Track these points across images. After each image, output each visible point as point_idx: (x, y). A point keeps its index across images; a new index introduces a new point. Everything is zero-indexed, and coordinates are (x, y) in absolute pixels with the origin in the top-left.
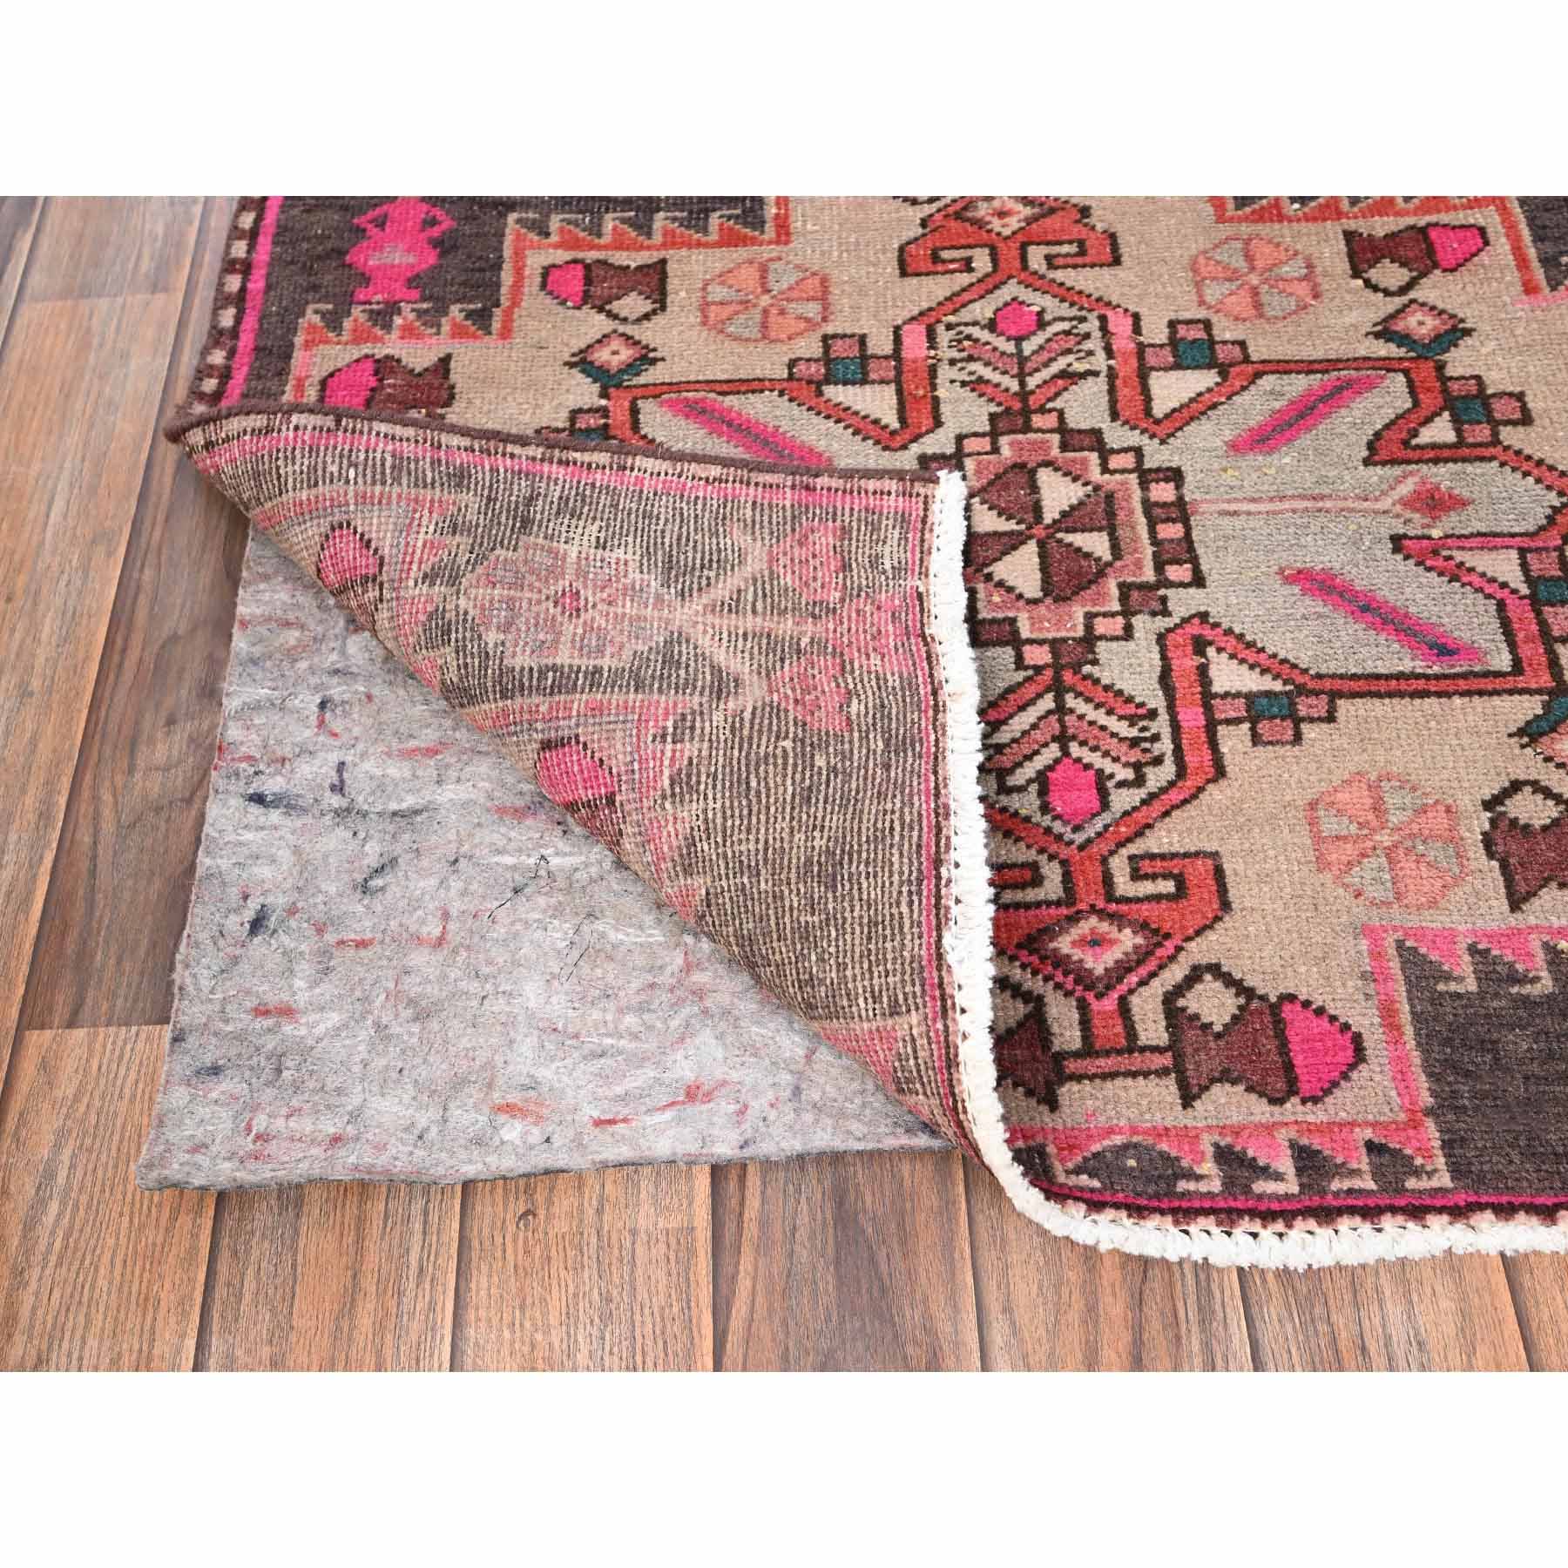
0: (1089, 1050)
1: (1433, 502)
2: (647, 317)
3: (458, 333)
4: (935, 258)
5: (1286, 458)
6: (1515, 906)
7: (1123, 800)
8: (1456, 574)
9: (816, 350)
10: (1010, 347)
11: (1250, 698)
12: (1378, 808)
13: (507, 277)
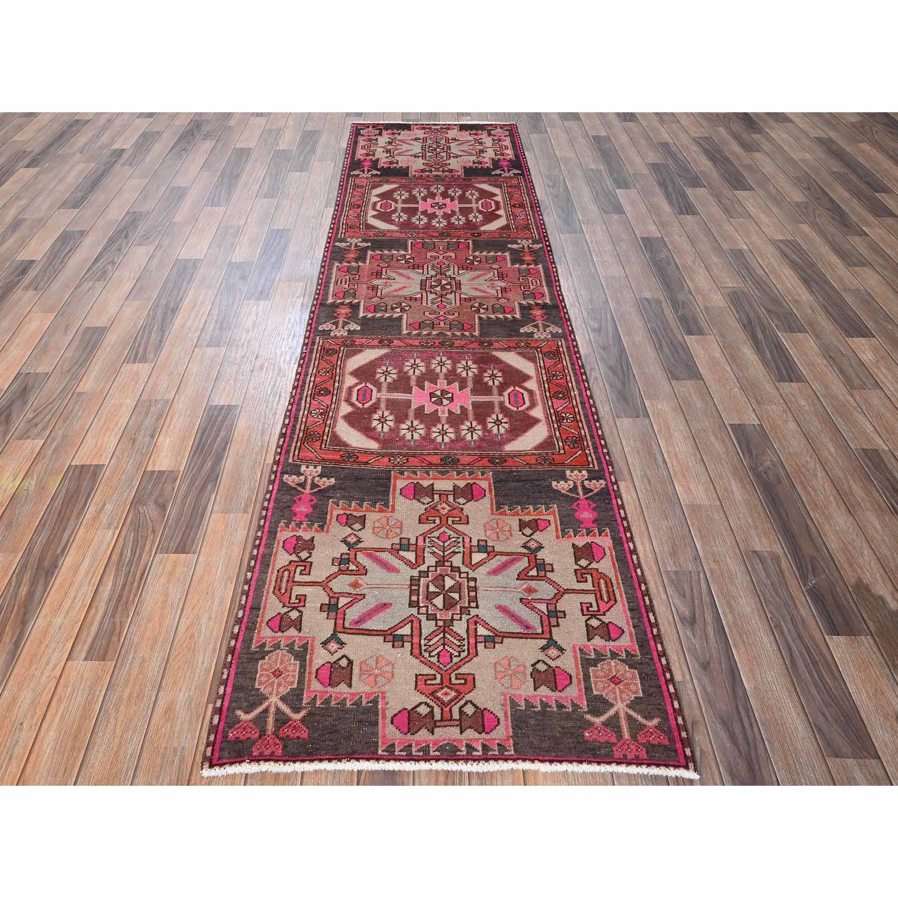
0: (442, 720)
1: (530, 590)
2: (360, 530)
3: (317, 531)
4: (427, 520)
5: (500, 577)
6: (535, 690)
7: (455, 660)
8: (533, 608)
9: (398, 541)
10: (442, 544)
11: (485, 636)
12: (509, 665)
13: (328, 517)
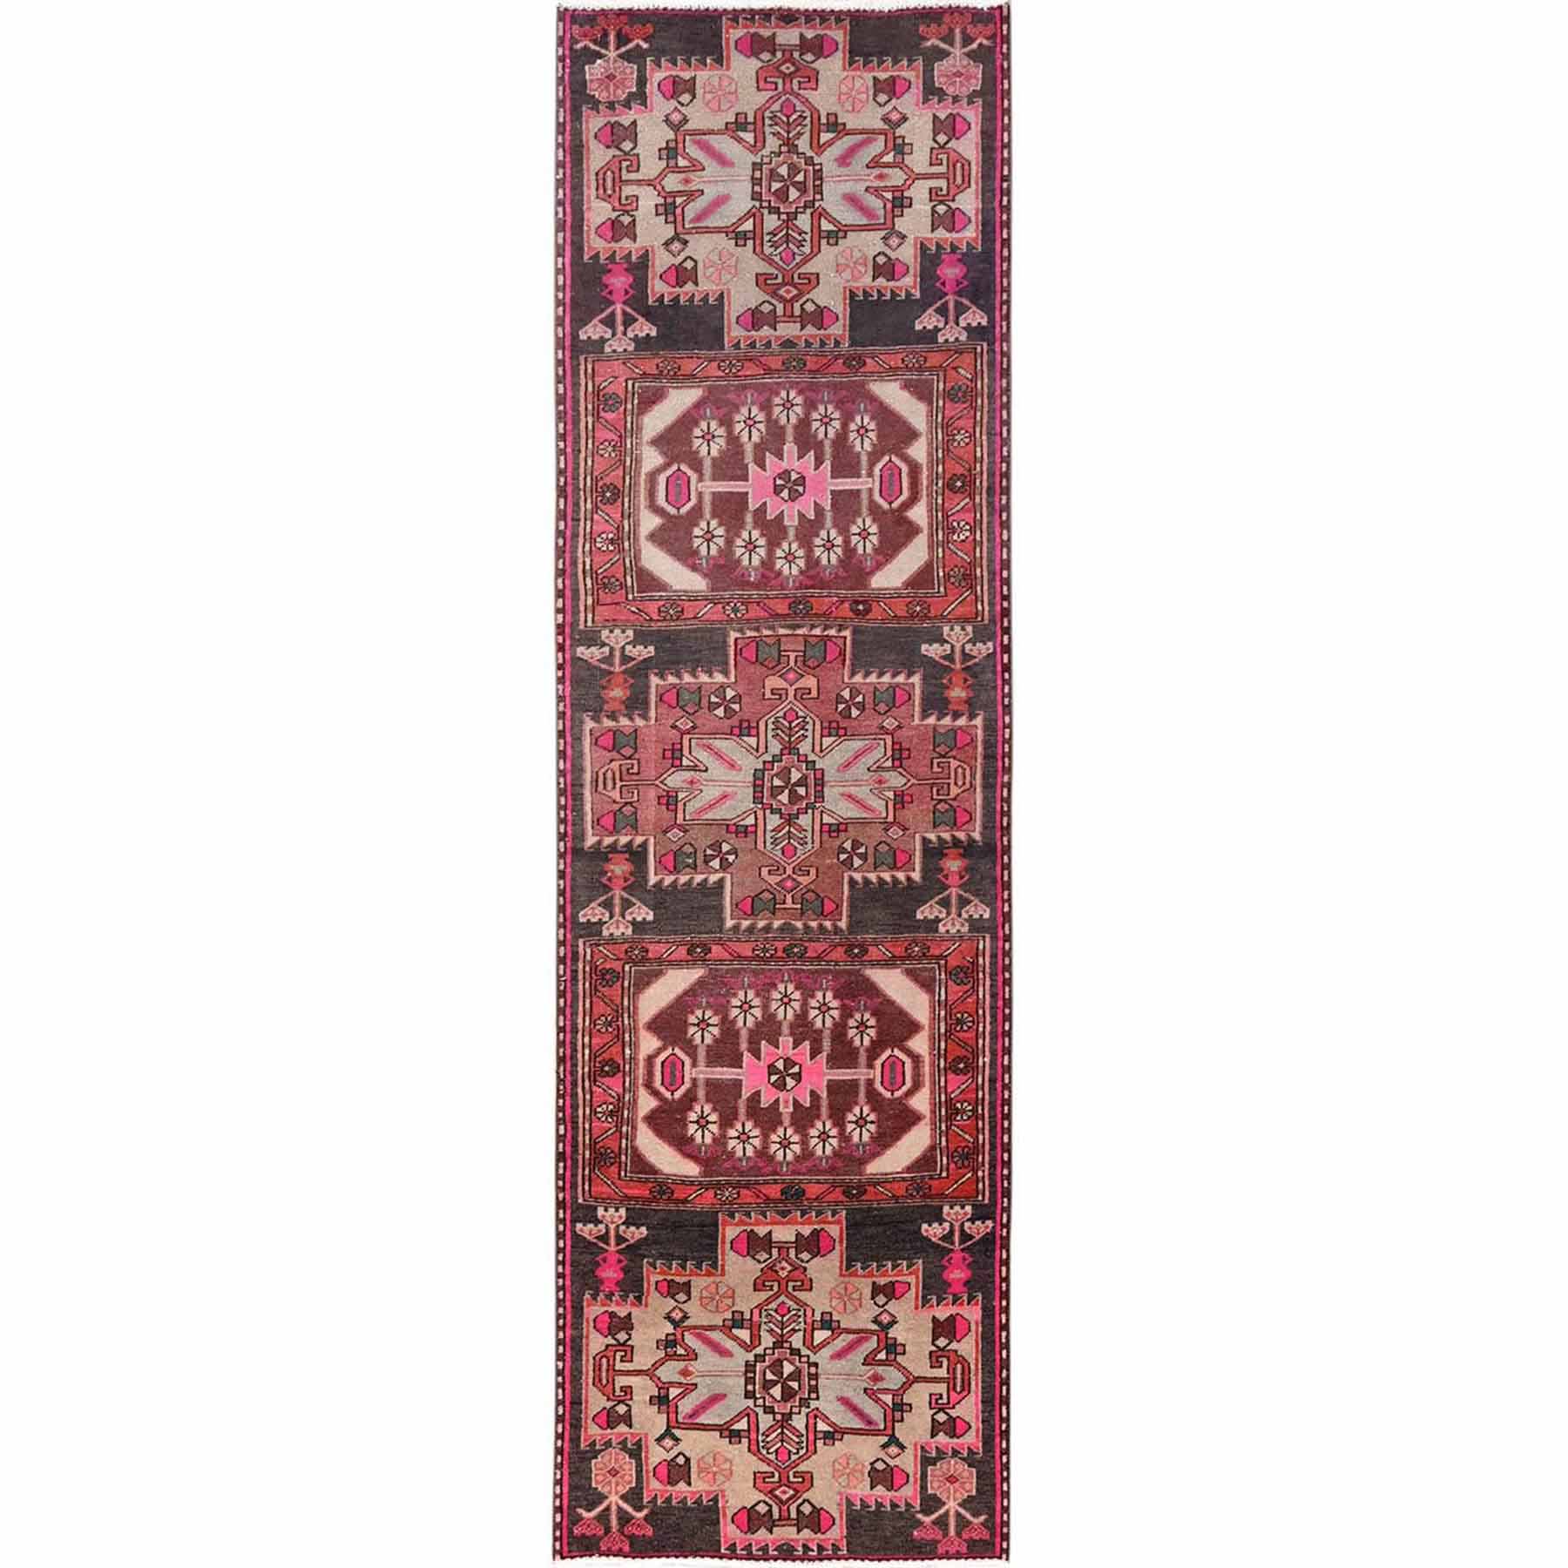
0: (780, 1520)
1: (876, 1378)
2: (685, 1302)
3: (633, 1304)
4: (764, 1286)
5: (843, 1362)
6: (872, 1488)
7: (794, 1457)
8: (877, 1401)
9: (730, 1317)
10: (780, 1319)
11: (825, 1432)
12: (848, 1464)
13: (645, 1285)
